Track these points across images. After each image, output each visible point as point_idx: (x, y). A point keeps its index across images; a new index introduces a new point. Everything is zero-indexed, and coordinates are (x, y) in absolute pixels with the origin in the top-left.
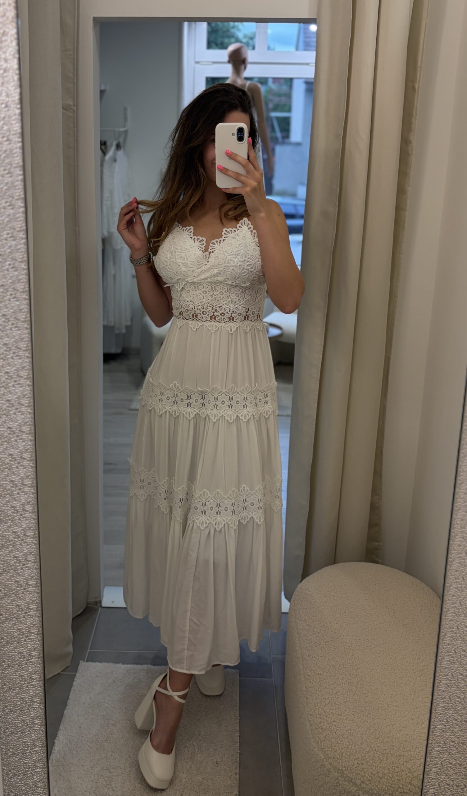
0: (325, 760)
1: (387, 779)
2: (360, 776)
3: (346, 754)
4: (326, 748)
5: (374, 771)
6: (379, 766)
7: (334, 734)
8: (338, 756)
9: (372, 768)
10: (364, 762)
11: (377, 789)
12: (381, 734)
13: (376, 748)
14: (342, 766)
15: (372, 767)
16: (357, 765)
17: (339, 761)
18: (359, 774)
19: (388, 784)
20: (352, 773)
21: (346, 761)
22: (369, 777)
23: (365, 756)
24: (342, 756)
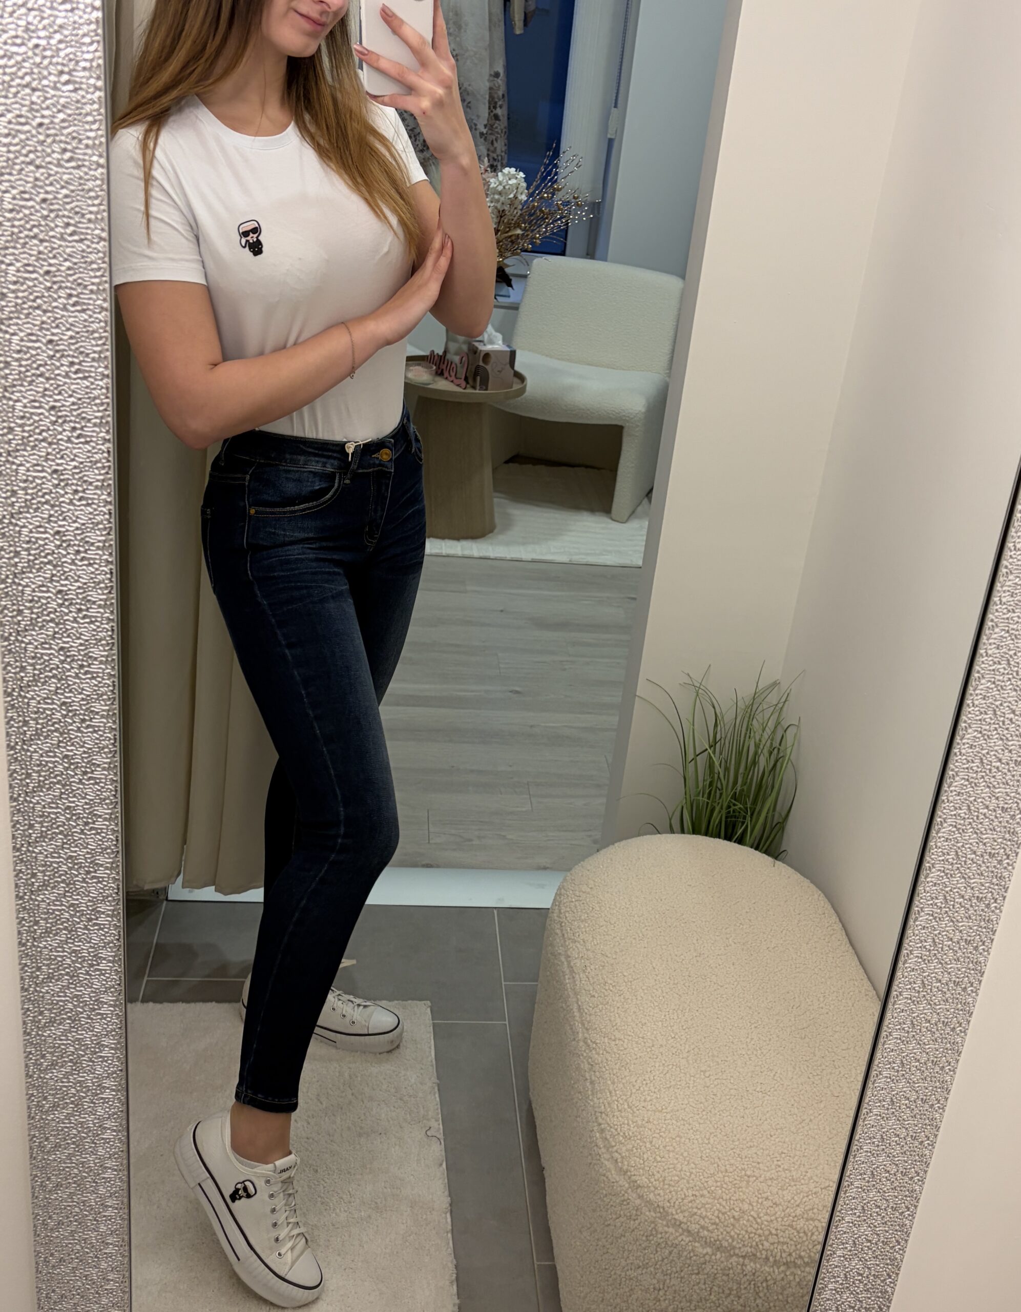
0: (629, 1191)
2: (696, 1218)
3: (671, 1180)
4: (632, 1170)
6: (732, 1198)
7: (647, 1145)
8: (655, 1183)
11: (726, 1238)
13: (727, 1167)
14: (663, 1200)
16: (690, 1198)
17: (656, 1193)
20: (682, 1212)
23: (706, 1182)
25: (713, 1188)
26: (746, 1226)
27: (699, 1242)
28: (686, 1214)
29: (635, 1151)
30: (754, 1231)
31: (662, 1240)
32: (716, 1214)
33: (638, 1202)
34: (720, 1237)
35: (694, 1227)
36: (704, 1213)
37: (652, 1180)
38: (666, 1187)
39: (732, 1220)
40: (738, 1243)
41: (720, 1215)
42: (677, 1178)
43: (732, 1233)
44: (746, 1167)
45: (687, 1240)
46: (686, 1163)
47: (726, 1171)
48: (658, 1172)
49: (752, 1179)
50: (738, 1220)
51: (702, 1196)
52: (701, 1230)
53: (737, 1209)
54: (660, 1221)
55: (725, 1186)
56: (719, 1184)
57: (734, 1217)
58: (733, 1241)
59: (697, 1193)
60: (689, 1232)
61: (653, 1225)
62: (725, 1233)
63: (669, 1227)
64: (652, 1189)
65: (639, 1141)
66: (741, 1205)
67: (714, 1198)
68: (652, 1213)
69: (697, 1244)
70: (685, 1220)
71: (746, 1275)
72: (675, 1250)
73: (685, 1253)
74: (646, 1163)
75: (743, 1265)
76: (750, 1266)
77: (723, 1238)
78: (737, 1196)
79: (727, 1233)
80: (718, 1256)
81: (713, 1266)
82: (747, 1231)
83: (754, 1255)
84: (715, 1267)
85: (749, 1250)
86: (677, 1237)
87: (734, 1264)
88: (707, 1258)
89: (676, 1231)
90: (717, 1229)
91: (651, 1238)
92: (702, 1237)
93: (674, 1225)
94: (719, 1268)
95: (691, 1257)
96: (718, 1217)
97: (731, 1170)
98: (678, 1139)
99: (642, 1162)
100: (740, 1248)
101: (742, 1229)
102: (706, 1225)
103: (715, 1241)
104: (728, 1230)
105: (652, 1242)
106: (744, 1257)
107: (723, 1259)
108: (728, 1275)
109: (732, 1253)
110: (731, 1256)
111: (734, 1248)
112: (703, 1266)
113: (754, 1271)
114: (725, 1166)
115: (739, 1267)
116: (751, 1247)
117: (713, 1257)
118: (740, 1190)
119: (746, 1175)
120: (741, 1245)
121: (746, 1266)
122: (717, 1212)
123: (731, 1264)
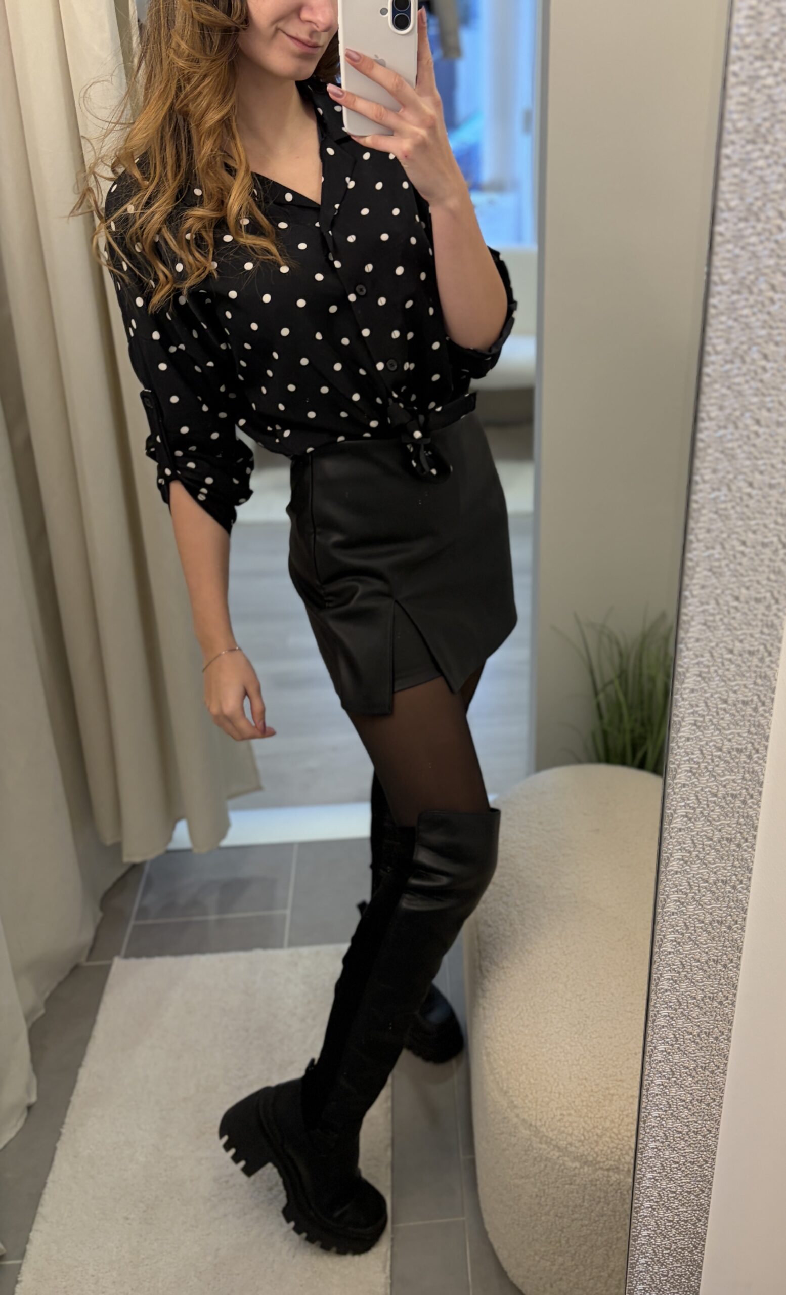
0: (509, 1110)
1: (610, 1137)
2: (565, 1135)
3: (542, 1101)
4: (511, 1091)
5: (589, 1125)
6: (597, 1116)
7: (524, 1068)
8: (529, 1105)
9: (585, 1122)
10: (572, 1112)
11: (592, 1153)
12: (603, 1063)
13: (594, 1087)
14: (536, 1120)
15: (586, 1119)
16: (559, 1117)
17: (530, 1113)
18: (564, 1132)
19: (612, 1145)
20: (552, 1130)
21: (542, 1112)
22: (579, 1135)
23: (574, 1102)
24: (536, 1105)
25: (579, 1108)
26: (608, 1142)
27: (568, 1157)
28: (556, 1132)
29: (513, 1073)
30: (615, 1145)
31: (536, 1155)
32: (581, 1132)
33: (515, 1120)
34: (586, 1153)
35: (563, 1144)
36: (570, 1131)
37: (526, 1101)
38: (539, 1107)
39: (595, 1137)
40: (602, 1158)
41: (586, 1133)
42: (547, 1099)
43: (596, 1149)
44: (611, 1085)
45: (557, 1154)
46: (556, 1084)
47: (592, 1091)
48: (531, 1094)
49: (615, 1098)
50: (600, 1137)
51: (570, 1115)
52: (569, 1146)
53: (601, 1127)
54: (534, 1138)
55: (590, 1104)
56: (585, 1103)
57: (597, 1135)
58: (598, 1156)
59: (565, 1113)
60: (559, 1148)
61: (529, 1143)
62: (589, 1149)
63: (541, 1143)
64: (526, 1110)
65: (516, 1065)
66: (603, 1123)
67: (580, 1117)
68: (528, 1132)
69: (566, 1159)
70: (554, 1137)
71: (612, 1185)
72: (549, 1164)
73: (557, 1167)
74: (522, 1086)
75: (608, 1176)
76: (614, 1177)
77: (589, 1154)
78: (599, 1115)
79: (592, 1149)
80: (586, 1169)
81: (582, 1178)
82: (609, 1147)
83: (617, 1168)
84: (584, 1179)
85: (611, 1163)
86: (549, 1153)
87: (601, 1176)
88: (577, 1171)
89: (548, 1147)
90: (583, 1146)
91: (528, 1153)
92: (571, 1152)
93: (546, 1143)
94: (587, 1180)
95: (563, 1171)
96: (583, 1135)
97: (597, 1089)
98: (550, 1062)
99: (518, 1084)
100: (604, 1162)
101: (605, 1145)
102: (573, 1142)
103: (581, 1156)
104: (593, 1146)
105: (530, 1157)
106: (608, 1170)
107: (590, 1172)
108: (596, 1185)
109: (597, 1166)
110: (596, 1170)
111: (599, 1162)
112: (574, 1178)
113: (618, 1181)
114: (591, 1086)
115: (605, 1179)
116: (614, 1161)
117: (581, 1170)
118: (604, 1108)
119: (609, 1094)
120: (605, 1160)
121: (610, 1177)
122: (582, 1130)
123: (598, 1176)
